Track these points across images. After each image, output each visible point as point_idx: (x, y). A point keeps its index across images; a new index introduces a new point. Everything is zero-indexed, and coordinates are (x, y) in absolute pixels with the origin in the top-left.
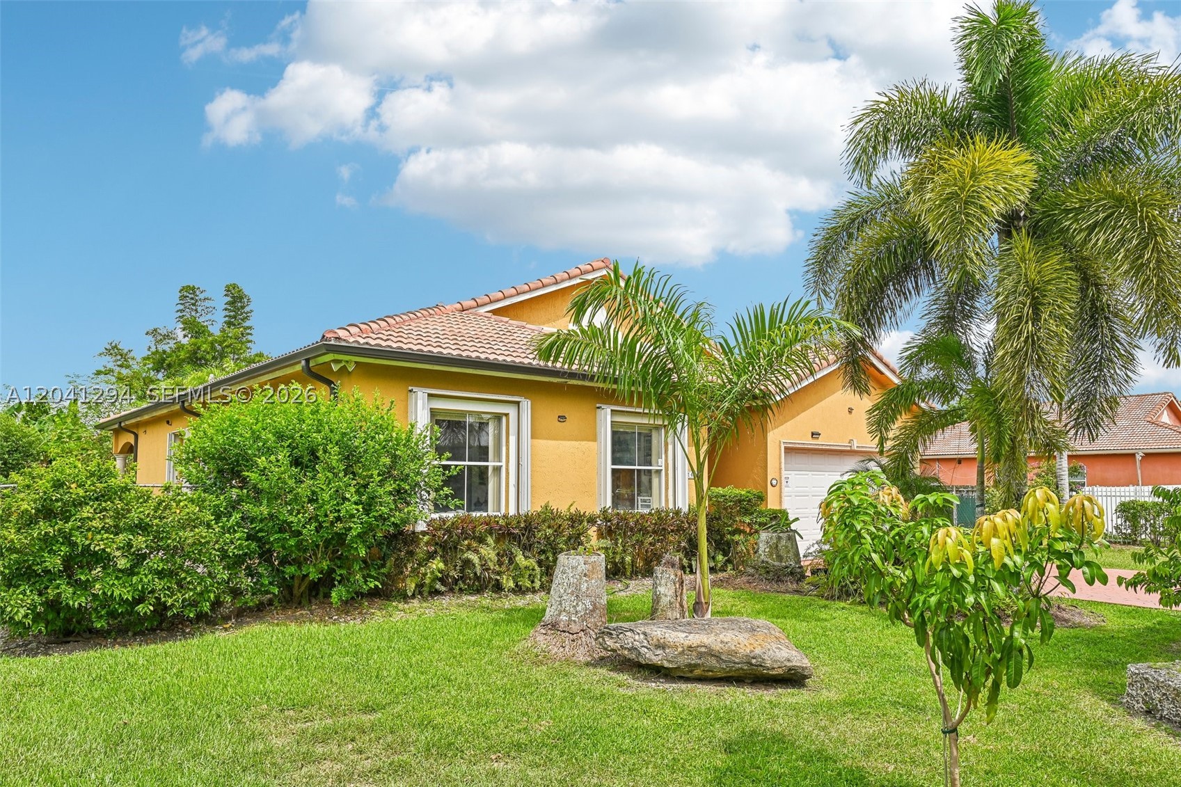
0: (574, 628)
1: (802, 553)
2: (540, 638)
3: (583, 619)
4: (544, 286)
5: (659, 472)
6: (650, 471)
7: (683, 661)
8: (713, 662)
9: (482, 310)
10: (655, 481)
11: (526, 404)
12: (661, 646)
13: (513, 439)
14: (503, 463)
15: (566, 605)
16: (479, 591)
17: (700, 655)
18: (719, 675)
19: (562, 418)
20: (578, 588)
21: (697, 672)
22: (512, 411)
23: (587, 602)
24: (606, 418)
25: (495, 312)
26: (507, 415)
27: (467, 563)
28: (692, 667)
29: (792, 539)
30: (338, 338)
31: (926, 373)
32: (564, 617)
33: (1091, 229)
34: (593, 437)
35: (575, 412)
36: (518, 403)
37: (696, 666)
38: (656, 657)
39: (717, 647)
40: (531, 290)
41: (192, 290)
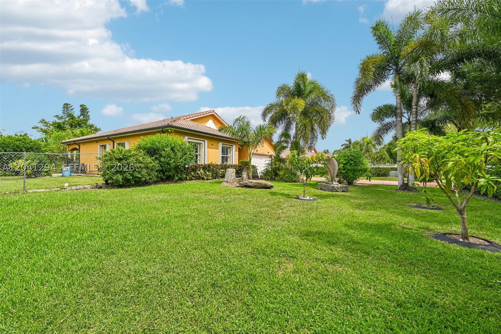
0: (231, 182)
1: (258, 173)
2: (225, 184)
3: (233, 180)
4: (201, 115)
5: (229, 157)
6: (227, 157)
7: (255, 185)
8: (259, 185)
9: (188, 120)
10: (228, 159)
11: (206, 141)
12: (251, 182)
13: (203, 148)
14: (201, 154)
15: (229, 178)
16: (199, 179)
17: (257, 184)
18: (260, 187)
19: (212, 145)
20: (231, 175)
21: (257, 187)
22: (203, 143)
23: (233, 177)
24: (220, 145)
25: (192, 120)
26: (202, 143)
27: (198, 173)
28: (256, 186)
29: (256, 170)
30: (172, 124)
31: (283, 139)
32: (229, 180)
33: (313, 116)
34: (218, 149)
35: (215, 143)
36: (204, 141)
37: (257, 186)
38: (250, 184)
39: (260, 182)
40: (198, 116)
41: (67, 104)
